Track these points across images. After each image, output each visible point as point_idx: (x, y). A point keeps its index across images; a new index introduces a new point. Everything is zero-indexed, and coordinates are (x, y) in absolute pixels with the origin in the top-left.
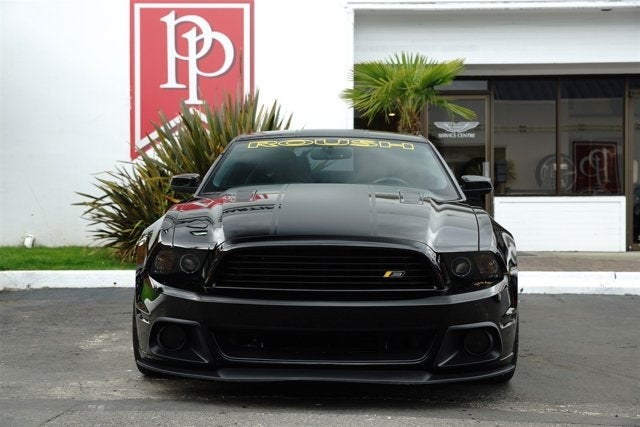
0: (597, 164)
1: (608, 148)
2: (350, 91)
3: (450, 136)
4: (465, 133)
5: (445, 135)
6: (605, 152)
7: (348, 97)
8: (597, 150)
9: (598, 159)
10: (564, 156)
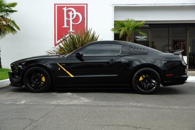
0: (180, 46)
1: (183, 42)
2: (113, 29)
3: (140, 40)
4: (144, 39)
5: (138, 40)
6: (182, 43)
7: (113, 30)
8: (180, 42)
9: (180, 45)
10: (170, 45)
